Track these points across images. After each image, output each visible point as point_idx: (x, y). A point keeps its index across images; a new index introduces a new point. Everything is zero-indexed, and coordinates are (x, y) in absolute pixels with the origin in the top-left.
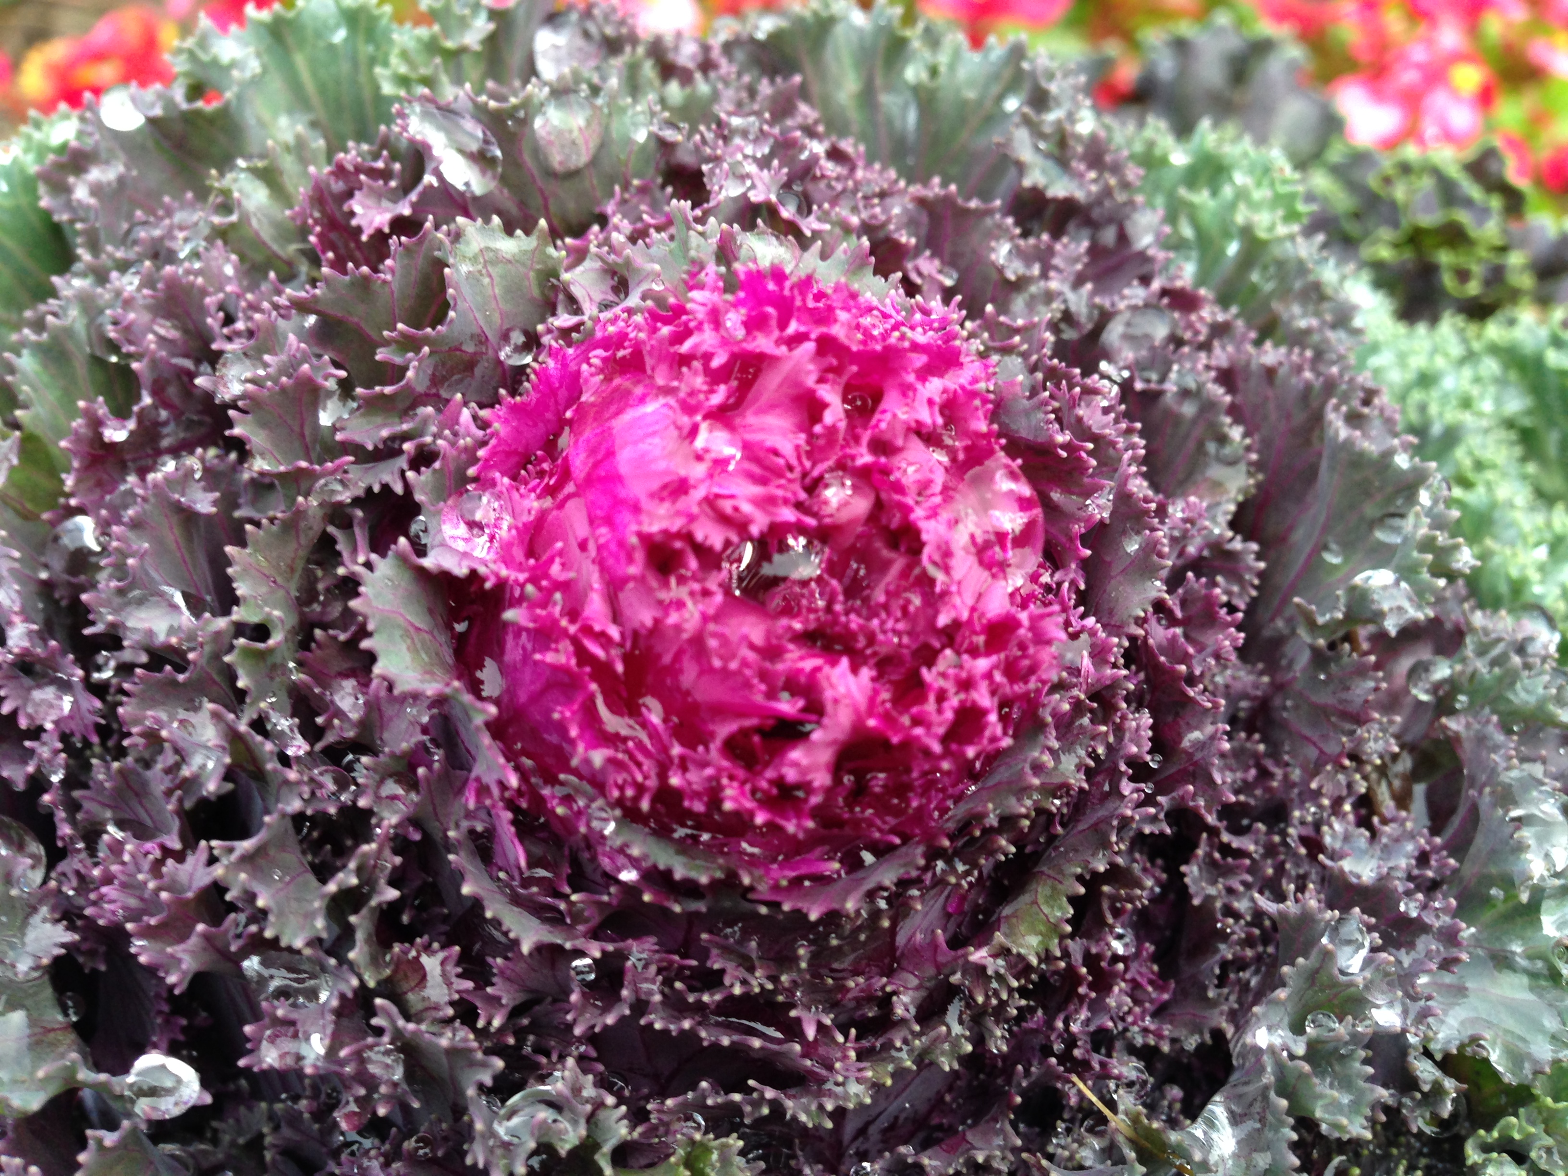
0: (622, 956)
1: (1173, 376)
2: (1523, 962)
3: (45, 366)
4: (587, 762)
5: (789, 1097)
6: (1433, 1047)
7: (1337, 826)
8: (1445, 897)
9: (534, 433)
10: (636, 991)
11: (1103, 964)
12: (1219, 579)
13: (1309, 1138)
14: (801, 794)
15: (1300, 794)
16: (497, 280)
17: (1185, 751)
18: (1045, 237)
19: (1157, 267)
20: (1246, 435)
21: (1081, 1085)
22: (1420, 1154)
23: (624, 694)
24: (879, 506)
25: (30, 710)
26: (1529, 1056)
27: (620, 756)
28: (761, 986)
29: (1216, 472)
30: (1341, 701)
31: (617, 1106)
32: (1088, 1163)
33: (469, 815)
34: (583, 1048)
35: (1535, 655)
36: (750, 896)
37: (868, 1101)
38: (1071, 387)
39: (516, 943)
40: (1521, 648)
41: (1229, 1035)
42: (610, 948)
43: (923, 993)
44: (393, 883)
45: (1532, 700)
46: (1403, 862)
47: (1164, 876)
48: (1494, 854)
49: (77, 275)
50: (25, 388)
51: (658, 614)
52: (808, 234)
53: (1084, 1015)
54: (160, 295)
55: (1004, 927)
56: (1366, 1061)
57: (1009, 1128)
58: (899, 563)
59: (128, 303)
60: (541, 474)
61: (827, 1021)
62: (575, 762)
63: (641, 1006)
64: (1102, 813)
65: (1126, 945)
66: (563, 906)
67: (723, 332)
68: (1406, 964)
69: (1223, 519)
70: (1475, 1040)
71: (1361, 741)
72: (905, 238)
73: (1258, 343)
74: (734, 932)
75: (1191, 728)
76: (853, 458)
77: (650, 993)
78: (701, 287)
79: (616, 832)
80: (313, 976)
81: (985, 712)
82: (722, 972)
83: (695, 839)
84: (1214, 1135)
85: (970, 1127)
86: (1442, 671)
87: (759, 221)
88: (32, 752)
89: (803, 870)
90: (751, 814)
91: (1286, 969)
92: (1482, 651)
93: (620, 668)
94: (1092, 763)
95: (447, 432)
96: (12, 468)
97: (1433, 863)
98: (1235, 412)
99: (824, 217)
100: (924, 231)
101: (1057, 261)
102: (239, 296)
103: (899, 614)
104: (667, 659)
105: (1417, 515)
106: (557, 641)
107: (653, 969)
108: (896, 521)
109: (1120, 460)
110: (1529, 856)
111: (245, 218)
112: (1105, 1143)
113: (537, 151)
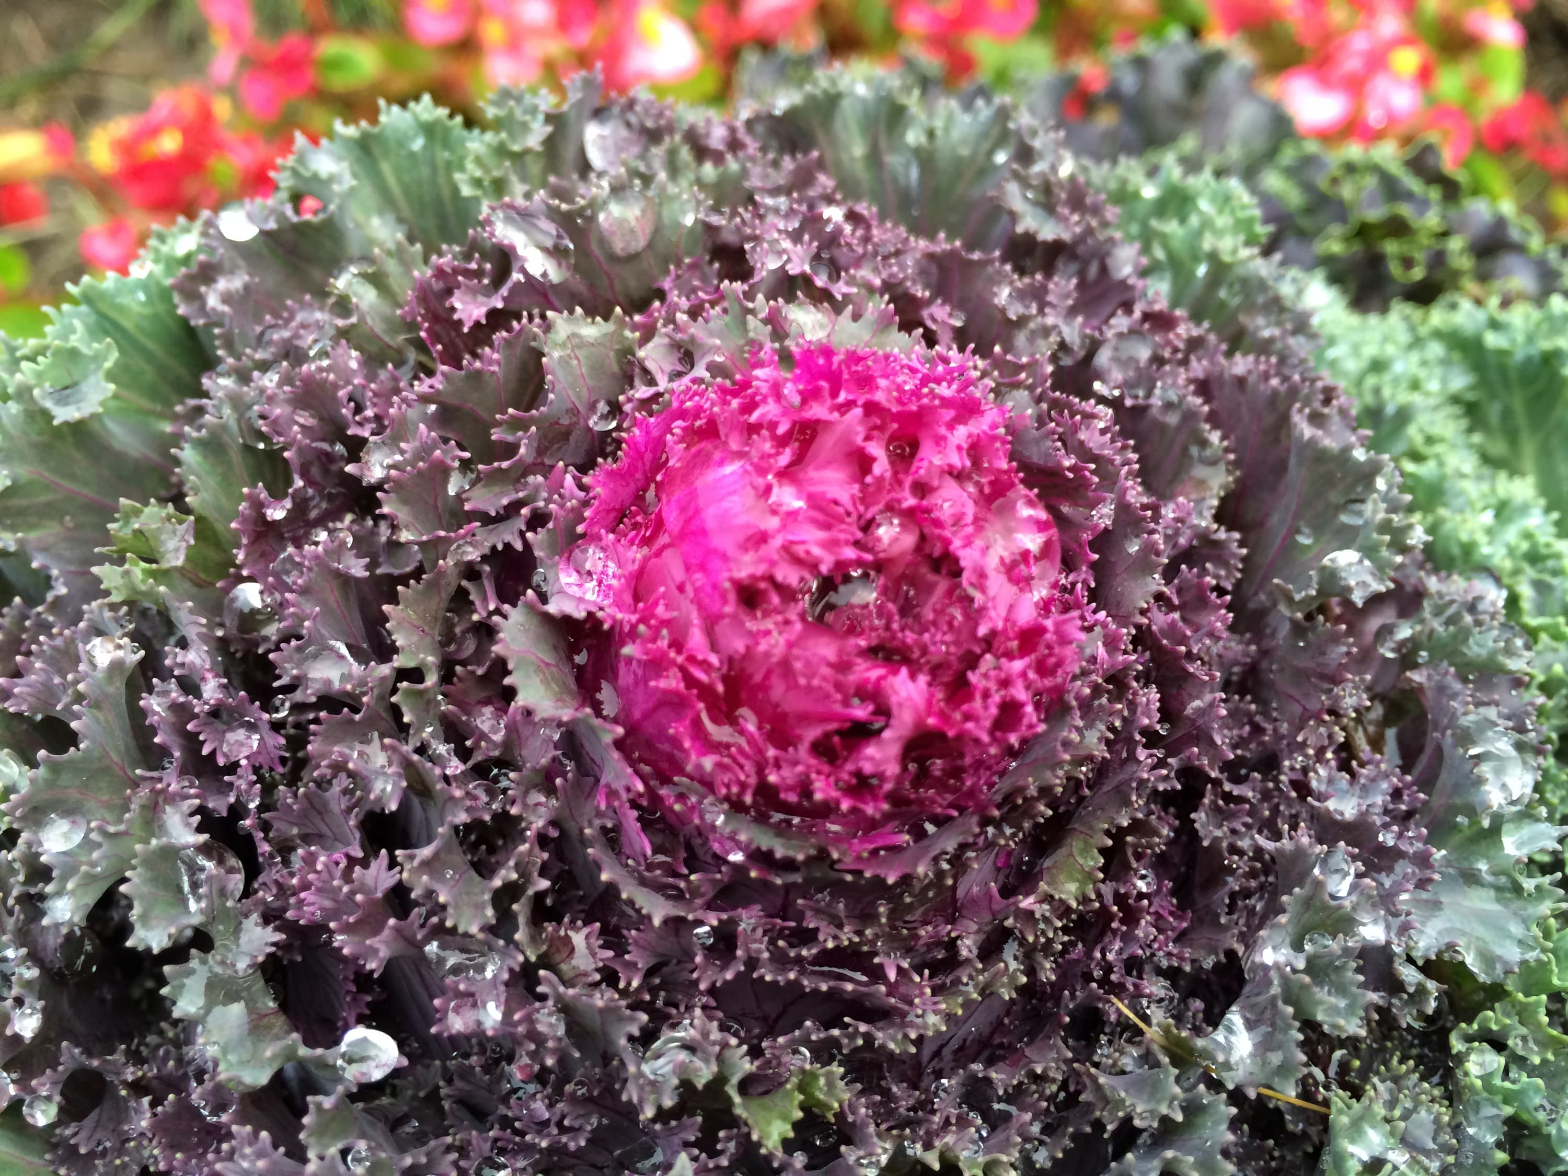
0: (734, 922)
1: (1157, 392)
2: (1488, 878)
3: (205, 457)
4: (699, 767)
5: (879, 1029)
6: (1414, 954)
7: (1322, 772)
8: (1418, 826)
9: (626, 493)
10: (748, 950)
11: (1131, 901)
12: (1208, 565)
13: (1314, 1037)
14: (874, 781)
15: (1288, 745)
16: (583, 360)
17: (1188, 718)
18: (1039, 277)
19: (1137, 294)
20: (1223, 438)
21: (1120, 1005)
22: (1412, 1045)
23: (724, 708)
24: (923, 538)
25: (225, 749)
26: (1500, 958)
27: (726, 760)
28: (850, 940)
29: (1200, 471)
30: (1319, 665)
31: (739, 1045)
32: (1129, 1069)
33: (599, 814)
34: (704, 999)
35: (1485, 612)
36: (837, 867)
37: (944, 1028)
38: (1072, 416)
39: (649, 918)
40: (1472, 608)
41: (1240, 954)
42: (724, 916)
43: (981, 937)
44: (543, 873)
45: (1484, 652)
46: (1379, 800)
47: (1177, 822)
48: (1457, 788)
49: (221, 375)
50: (192, 478)
51: (750, 642)
52: (839, 298)
53: (1117, 946)
54: (300, 391)
55: (1046, 877)
56: (1359, 970)
57: (1060, 1043)
58: (943, 585)
59: (271, 399)
60: (636, 526)
61: (905, 965)
62: (689, 768)
63: (752, 963)
64: (1121, 777)
65: (1148, 884)
66: (682, 885)
67: (784, 403)
68: (1387, 885)
69: (1208, 514)
70: (1451, 947)
71: (1338, 699)
72: (921, 292)
73: (1229, 354)
74: (824, 897)
75: (1192, 698)
76: (899, 501)
77: (759, 951)
78: (760, 364)
79: (726, 822)
80: (483, 955)
81: (1022, 705)
82: (817, 930)
83: (789, 823)
84: (1233, 1039)
85: (1027, 1044)
86: (1405, 632)
87: (799, 293)
88: (231, 785)
89: (880, 843)
90: (838, 803)
91: (1285, 898)
92: (1438, 612)
93: (720, 688)
94: (1111, 736)
95: (556, 497)
96: (189, 547)
97: (1405, 798)
98: (1213, 419)
99: (852, 281)
100: (934, 279)
101: (1051, 298)
102: (364, 387)
103: (945, 628)
104: (758, 678)
105: (1375, 502)
106: (666, 670)
107: (760, 932)
108: (937, 551)
109: (1118, 474)
110: (1487, 788)
111: (362, 319)
112: (1142, 1051)
113: (603, 241)
